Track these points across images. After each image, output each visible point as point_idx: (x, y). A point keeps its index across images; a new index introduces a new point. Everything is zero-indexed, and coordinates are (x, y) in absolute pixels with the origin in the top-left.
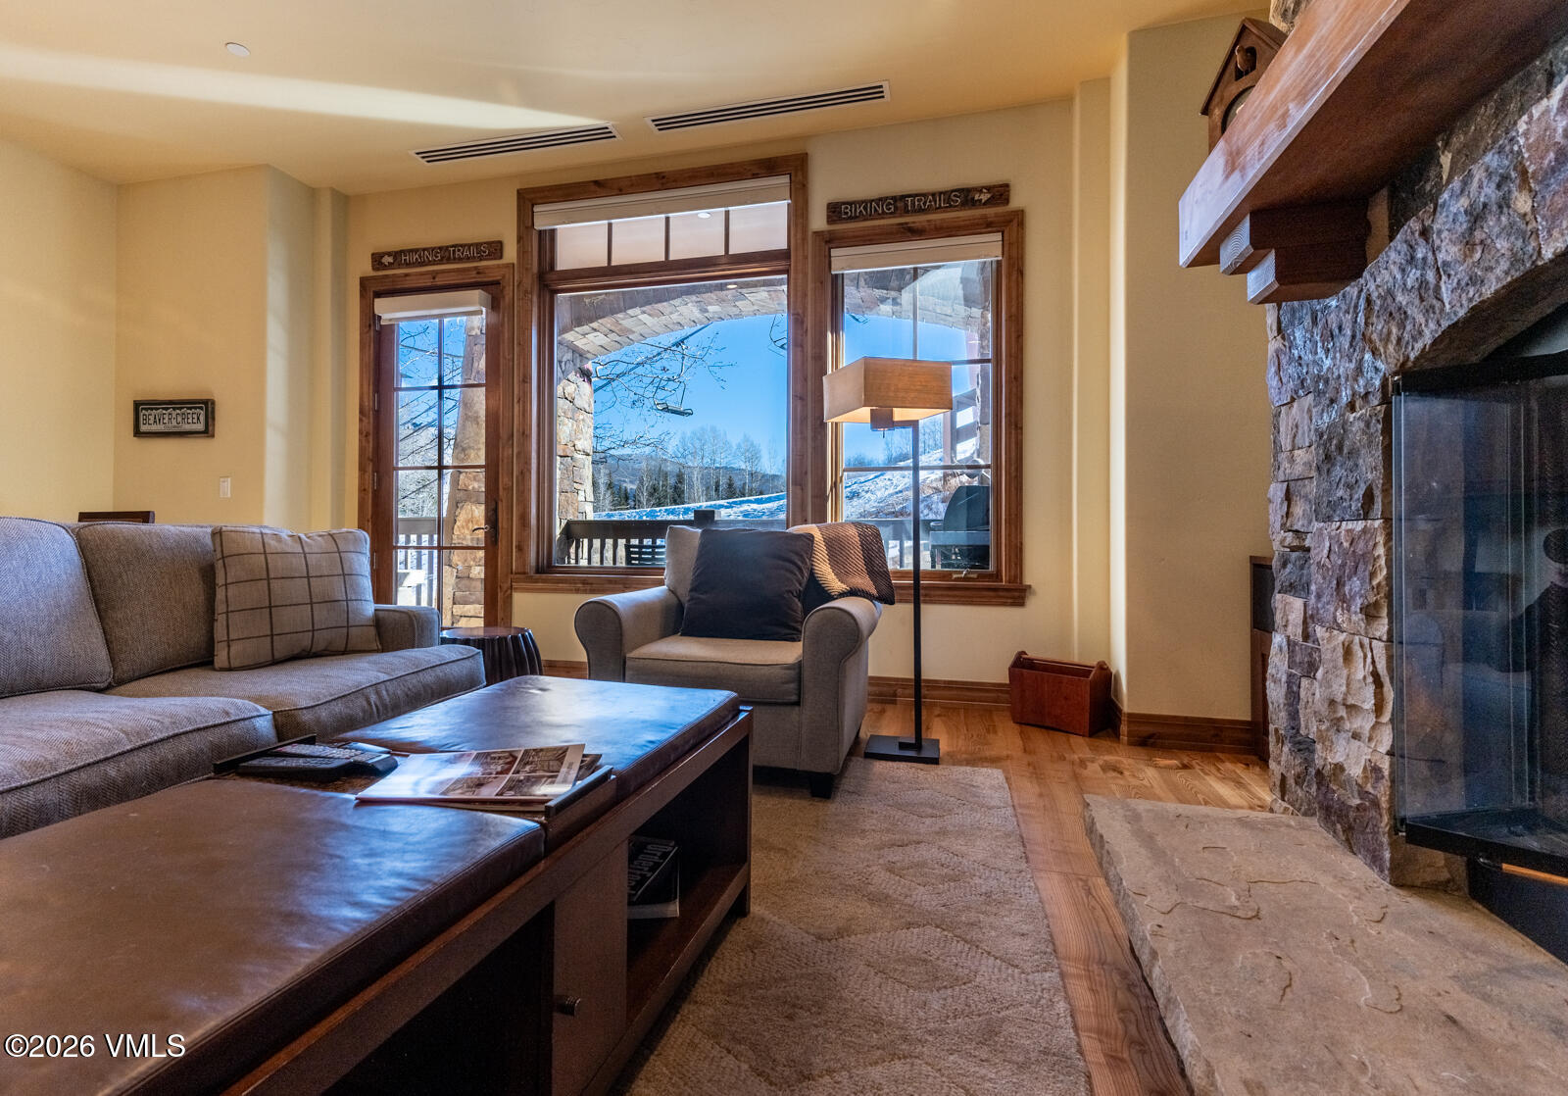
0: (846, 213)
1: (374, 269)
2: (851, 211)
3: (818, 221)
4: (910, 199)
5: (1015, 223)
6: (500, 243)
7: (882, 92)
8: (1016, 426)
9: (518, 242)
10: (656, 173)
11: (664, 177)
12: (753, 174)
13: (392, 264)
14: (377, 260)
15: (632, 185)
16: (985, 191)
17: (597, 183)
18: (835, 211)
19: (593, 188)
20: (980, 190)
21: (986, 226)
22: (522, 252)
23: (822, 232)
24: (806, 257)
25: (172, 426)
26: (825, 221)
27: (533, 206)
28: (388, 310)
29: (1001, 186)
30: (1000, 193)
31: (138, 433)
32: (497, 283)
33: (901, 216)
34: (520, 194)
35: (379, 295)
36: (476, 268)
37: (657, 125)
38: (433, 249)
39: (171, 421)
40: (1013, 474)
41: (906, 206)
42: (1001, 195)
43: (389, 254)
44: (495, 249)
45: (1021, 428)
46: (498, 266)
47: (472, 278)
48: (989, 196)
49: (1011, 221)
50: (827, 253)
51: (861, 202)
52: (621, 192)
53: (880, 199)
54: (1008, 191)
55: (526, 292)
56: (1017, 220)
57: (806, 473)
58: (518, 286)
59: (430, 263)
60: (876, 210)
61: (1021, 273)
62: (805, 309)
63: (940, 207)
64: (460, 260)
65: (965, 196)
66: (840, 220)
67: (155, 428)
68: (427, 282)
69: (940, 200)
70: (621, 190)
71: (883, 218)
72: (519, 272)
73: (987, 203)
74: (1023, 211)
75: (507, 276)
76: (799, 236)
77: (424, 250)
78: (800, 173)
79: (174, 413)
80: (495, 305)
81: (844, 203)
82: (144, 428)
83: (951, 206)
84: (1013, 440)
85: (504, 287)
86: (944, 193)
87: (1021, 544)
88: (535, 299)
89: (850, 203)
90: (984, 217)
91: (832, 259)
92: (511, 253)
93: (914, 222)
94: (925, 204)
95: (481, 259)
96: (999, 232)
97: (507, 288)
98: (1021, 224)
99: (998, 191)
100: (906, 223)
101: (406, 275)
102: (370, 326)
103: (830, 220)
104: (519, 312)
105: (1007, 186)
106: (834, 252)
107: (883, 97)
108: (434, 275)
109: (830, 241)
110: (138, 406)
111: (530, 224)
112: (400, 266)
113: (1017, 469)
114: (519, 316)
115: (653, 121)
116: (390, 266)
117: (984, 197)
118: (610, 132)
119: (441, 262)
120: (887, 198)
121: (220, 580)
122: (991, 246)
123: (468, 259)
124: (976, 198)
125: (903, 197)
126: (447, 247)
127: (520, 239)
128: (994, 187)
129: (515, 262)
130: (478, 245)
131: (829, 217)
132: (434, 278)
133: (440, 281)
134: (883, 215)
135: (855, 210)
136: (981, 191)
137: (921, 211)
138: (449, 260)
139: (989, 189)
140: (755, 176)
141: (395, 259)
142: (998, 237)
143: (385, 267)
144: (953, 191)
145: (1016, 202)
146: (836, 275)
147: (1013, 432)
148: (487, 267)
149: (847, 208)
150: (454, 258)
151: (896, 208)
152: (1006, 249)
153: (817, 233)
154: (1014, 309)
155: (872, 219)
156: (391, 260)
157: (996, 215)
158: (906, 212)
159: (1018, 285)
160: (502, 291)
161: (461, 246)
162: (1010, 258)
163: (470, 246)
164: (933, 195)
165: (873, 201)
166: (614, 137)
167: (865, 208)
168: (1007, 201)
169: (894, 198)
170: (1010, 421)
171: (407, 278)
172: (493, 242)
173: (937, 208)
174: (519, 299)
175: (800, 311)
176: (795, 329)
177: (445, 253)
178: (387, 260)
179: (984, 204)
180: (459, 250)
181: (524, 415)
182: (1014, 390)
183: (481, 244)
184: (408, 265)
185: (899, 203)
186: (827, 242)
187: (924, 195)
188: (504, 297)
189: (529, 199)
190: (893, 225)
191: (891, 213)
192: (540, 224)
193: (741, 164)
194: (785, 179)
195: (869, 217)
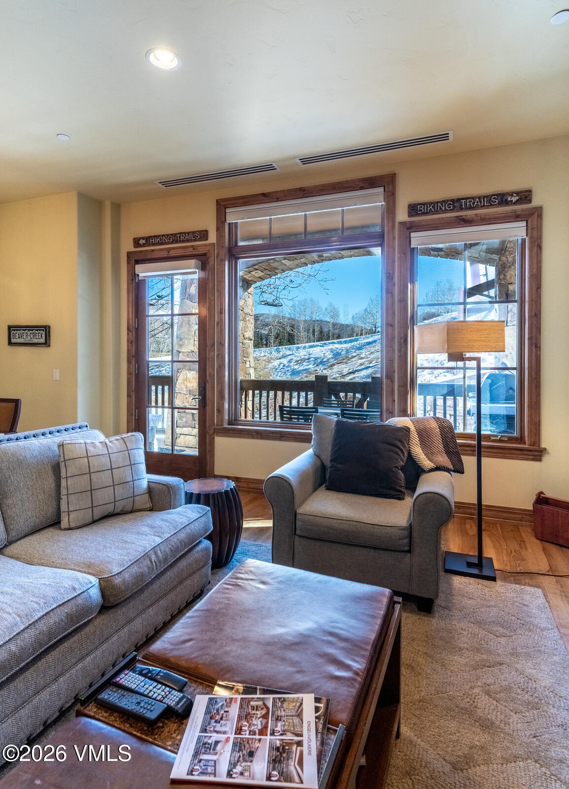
0: (421, 210)
1: (134, 247)
2: (424, 209)
3: (402, 215)
4: (463, 201)
5: (536, 214)
6: (207, 231)
7: (448, 137)
8: (536, 346)
9: (217, 230)
10: (300, 188)
11: (304, 190)
12: (361, 187)
13: (145, 244)
14: (136, 242)
15: (285, 196)
16: (514, 195)
17: (263, 195)
18: (413, 209)
19: (262, 198)
21: (517, 217)
22: (220, 236)
23: (405, 222)
24: (394, 238)
25: (27, 340)
26: (407, 215)
27: (225, 208)
28: (143, 271)
29: (526, 191)
30: (525, 196)
31: (10, 343)
32: (205, 255)
33: (457, 211)
34: (218, 202)
35: (137, 262)
36: (192, 246)
37: (302, 162)
38: (168, 235)
39: (27, 337)
40: (534, 376)
41: (461, 205)
42: (526, 197)
43: (143, 238)
44: (203, 235)
45: (540, 347)
46: (206, 245)
47: (189, 252)
48: (518, 198)
49: (533, 214)
50: (408, 235)
51: (430, 203)
52: (278, 200)
53: (444, 201)
54: (531, 195)
55: (222, 260)
56: (538, 212)
57: (394, 372)
58: (217, 256)
59: (166, 243)
60: (440, 208)
61: (540, 247)
62: (394, 270)
63: (484, 206)
64: (183, 241)
65: (502, 199)
66: (417, 215)
67: (19, 341)
68: (164, 254)
69: (484, 201)
70: (278, 199)
71: (446, 213)
72: (217, 248)
73: (516, 203)
74: (541, 207)
75: (211, 250)
76: (390, 225)
77: (163, 236)
78: (391, 186)
79: (29, 332)
80: (203, 267)
81: (419, 204)
82: (13, 341)
83: (491, 205)
84: (534, 355)
85: (208, 258)
86: (487, 197)
87: (539, 421)
88: (227, 263)
89: (424, 204)
90: (515, 211)
91: (411, 239)
92: (212, 238)
93: (466, 216)
94: (473, 204)
95: (195, 240)
96: (524, 221)
97: (211, 258)
98: (540, 216)
99: (524, 195)
100: (461, 216)
101: (153, 250)
102: (133, 280)
103: (410, 215)
104: (217, 272)
105: (530, 191)
106: (413, 235)
107: (448, 139)
108: (169, 250)
109: (410, 228)
110: (10, 328)
111: (224, 220)
112: (149, 245)
113: (536, 373)
114: (218, 275)
115: (300, 160)
116: (144, 245)
117: (514, 199)
118: (274, 167)
119: (172, 243)
120: (448, 201)
121: (63, 474)
122: (519, 230)
123: (188, 241)
124: (509, 199)
125: (459, 200)
126: (176, 234)
127: (218, 229)
128: (522, 192)
129: (215, 242)
130: (193, 233)
131: (409, 213)
132: (168, 252)
133: (172, 254)
134: (446, 211)
135: (427, 208)
136: (512, 195)
137: (471, 208)
138: (177, 242)
139: (518, 193)
140: (362, 188)
141: (146, 242)
142: (524, 224)
143: (141, 246)
144: (492, 195)
145: (536, 202)
146: (414, 248)
147: (534, 349)
148: (199, 246)
149: (421, 207)
150: (180, 241)
151: (454, 207)
152: (529, 231)
153: (401, 223)
154: (535, 271)
155: (438, 214)
156: (144, 242)
157: (523, 210)
158: (461, 209)
159: (537, 256)
160: (207, 260)
161: (184, 233)
162: (531, 238)
163: (189, 233)
164: (479, 198)
165: (439, 202)
166: (276, 169)
167: (434, 207)
168: (530, 201)
169: (453, 201)
170: (532, 342)
171: (154, 252)
172: (202, 231)
173: (482, 207)
174: (217, 264)
175: (391, 272)
176: (387, 282)
177: (175, 238)
178: (142, 242)
179: (514, 203)
180: (183, 236)
181: (221, 333)
182: (535, 322)
183: (195, 232)
184: (154, 244)
185: (456, 203)
186: (408, 228)
187: (473, 198)
188: (209, 263)
189: (222, 206)
190: (451, 217)
191: (451, 210)
192: (230, 219)
193: (352, 181)
194: (381, 190)
195: (437, 212)
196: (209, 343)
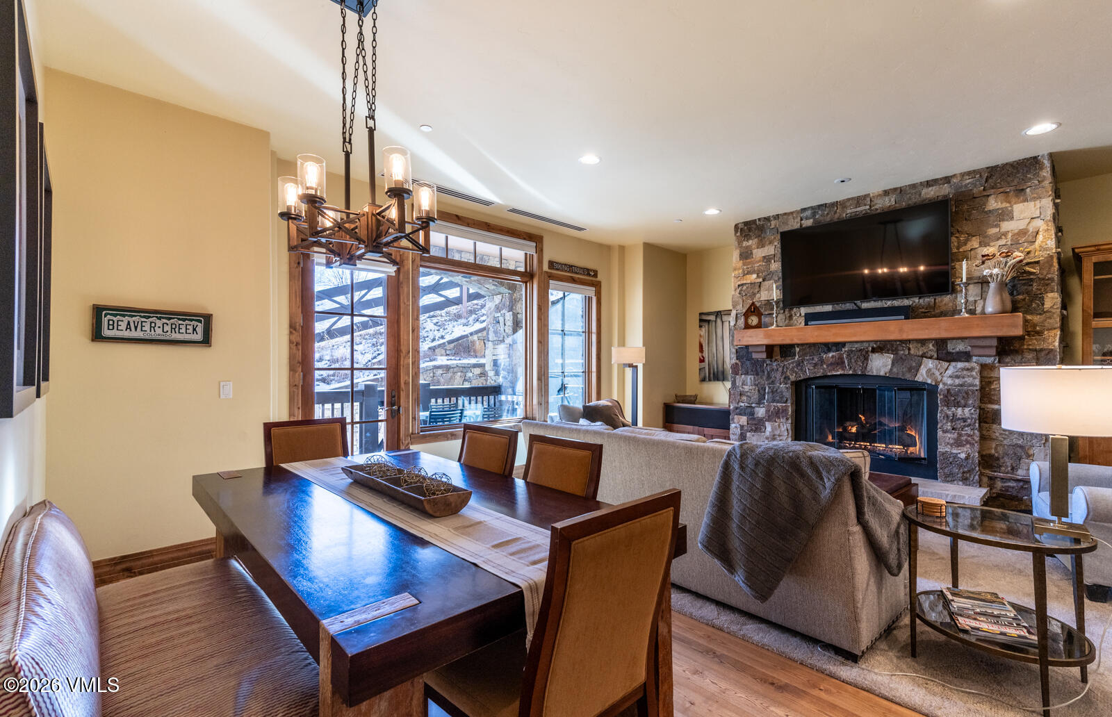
0: (555, 266)
3: (546, 267)
4: (574, 267)
7: (584, 231)
10: (486, 223)
17: (457, 216)
18: (552, 264)
19: (455, 218)
20: (591, 270)
21: (592, 284)
23: (547, 272)
33: (571, 273)
41: (573, 270)
42: (596, 274)
49: (598, 284)
50: (549, 281)
51: (559, 263)
52: (468, 225)
53: (565, 264)
54: (598, 274)
56: (600, 284)
60: (564, 268)
65: (587, 271)
66: (551, 268)
69: (581, 270)
71: (566, 272)
74: (600, 281)
78: (540, 243)
81: (554, 262)
83: (584, 274)
85: (403, 260)
86: (582, 268)
90: (592, 280)
91: (550, 284)
93: (574, 277)
94: (578, 271)
96: (595, 287)
98: (600, 286)
103: (549, 267)
105: (597, 271)
106: (551, 281)
109: (551, 277)
117: (592, 274)
120: (567, 264)
122: (591, 291)
124: (590, 273)
125: (572, 266)
128: (594, 271)
135: (557, 266)
137: (576, 273)
140: (525, 239)
142: (594, 289)
144: (584, 268)
145: (600, 278)
149: (555, 264)
151: (570, 270)
152: (597, 293)
153: (545, 271)
157: (594, 281)
158: (573, 272)
160: (402, 262)
162: (598, 297)
164: (580, 268)
165: (563, 264)
167: (561, 266)
168: (597, 277)
169: (569, 265)
173: (581, 274)
179: (592, 276)
185: (571, 268)
186: (549, 277)
187: (578, 267)
188: (403, 266)
190: (568, 276)
191: (568, 271)
193: (519, 231)
194: (534, 244)
195: (562, 271)
196: (403, 348)
